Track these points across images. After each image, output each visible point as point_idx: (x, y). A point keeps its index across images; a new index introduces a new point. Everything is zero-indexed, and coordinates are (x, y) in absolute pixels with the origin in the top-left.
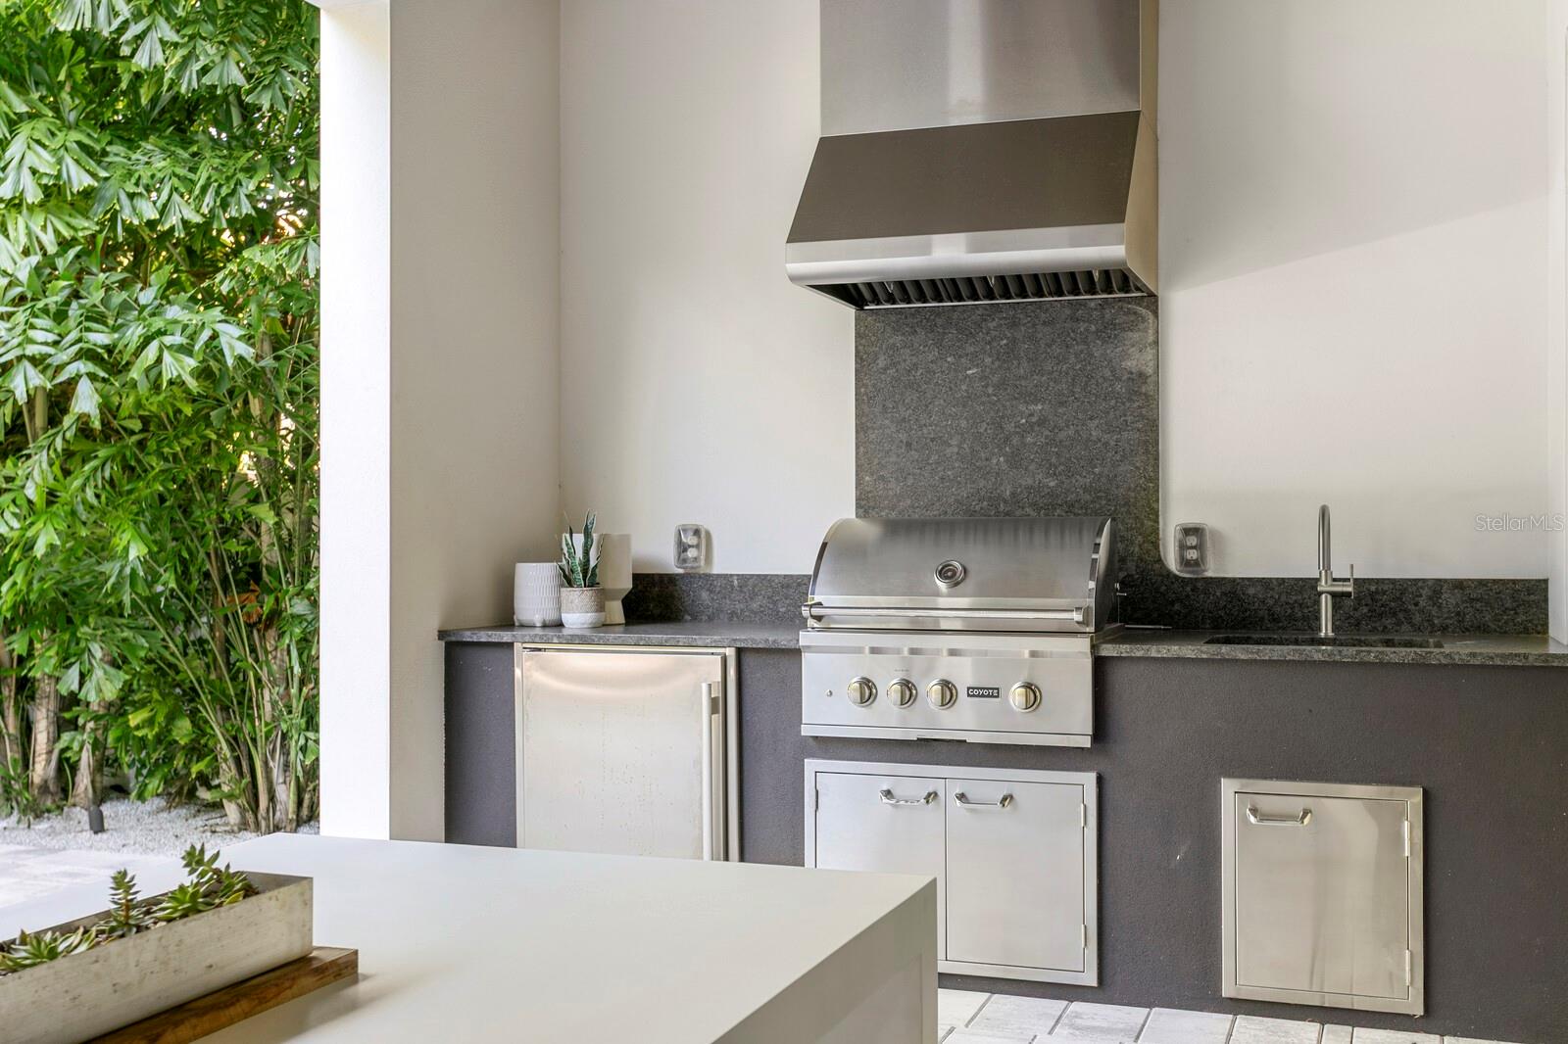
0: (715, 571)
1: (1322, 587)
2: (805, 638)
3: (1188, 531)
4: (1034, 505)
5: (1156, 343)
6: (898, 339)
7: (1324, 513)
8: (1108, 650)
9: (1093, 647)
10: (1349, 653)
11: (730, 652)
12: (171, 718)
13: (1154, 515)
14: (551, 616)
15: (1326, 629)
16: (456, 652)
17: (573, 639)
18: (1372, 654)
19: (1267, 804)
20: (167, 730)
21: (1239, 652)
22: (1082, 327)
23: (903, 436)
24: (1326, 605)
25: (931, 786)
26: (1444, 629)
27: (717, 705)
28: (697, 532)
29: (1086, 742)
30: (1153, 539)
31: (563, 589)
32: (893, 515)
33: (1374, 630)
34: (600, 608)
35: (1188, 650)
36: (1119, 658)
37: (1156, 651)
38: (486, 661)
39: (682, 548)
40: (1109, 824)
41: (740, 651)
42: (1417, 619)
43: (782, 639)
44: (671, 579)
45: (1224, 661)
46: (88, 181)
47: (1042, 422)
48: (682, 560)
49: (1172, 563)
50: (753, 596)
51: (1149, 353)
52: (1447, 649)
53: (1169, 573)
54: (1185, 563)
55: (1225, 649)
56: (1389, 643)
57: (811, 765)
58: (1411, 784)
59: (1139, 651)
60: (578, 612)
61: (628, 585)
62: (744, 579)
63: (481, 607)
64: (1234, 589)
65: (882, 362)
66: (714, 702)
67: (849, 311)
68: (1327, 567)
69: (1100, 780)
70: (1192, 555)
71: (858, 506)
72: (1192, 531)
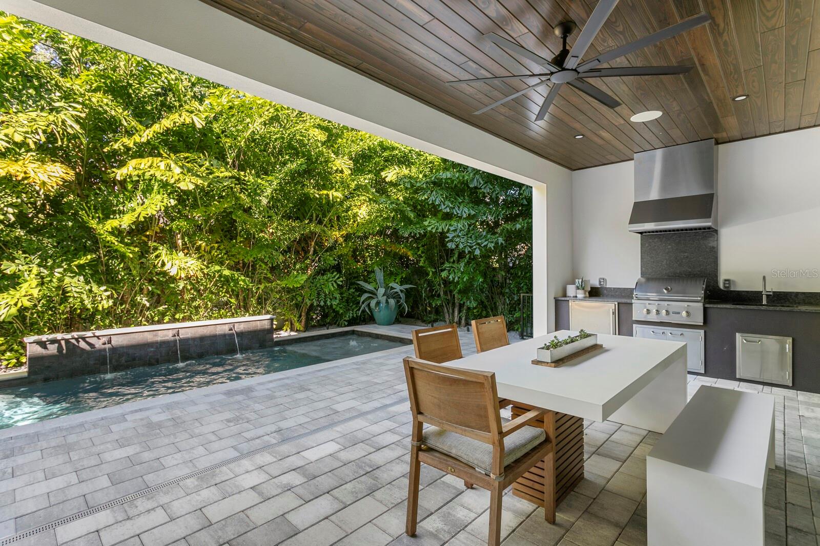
0: (608, 287)
1: (764, 293)
2: (633, 301)
3: (726, 280)
4: (685, 274)
5: (717, 240)
6: (651, 241)
7: (764, 278)
8: (707, 306)
9: (704, 305)
10: (771, 308)
11: (616, 303)
12: (482, 310)
13: (717, 276)
14: (575, 295)
15: (764, 302)
16: (557, 301)
17: (580, 300)
18: (778, 309)
19: (749, 339)
20: (481, 313)
21: (741, 307)
22: (698, 237)
23: (652, 260)
24: (764, 298)
25: (663, 331)
26: (799, 303)
27: (614, 313)
28: (603, 279)
29: (702, 324)
30: (717, 282)
31: (578, 291)
32: (650, 276)
33: (778, 303)
34: (585, 294)
35: (728, 306)
36: (710, 307)
37: (719, 306)
38: (564, 304)
39: (600, 282)
40: (707, 341)
41: (618, 303)
42: (791, 300)
43: (628, 301)
44: (598, 288)
45: (737, 309)
46: (474, 213)
47: (687, 257)
48: (600, 284)
49: (721, 286)
50: (616, 292)
51: (716, 242)
52: (799, 308)
53: (721, 289)
54: (725, 287)
55: (738, 306)
56: (783, 306)
57: (634, 325)
58: (788, 336)
59: (715, 306)
60: (580, 294)
61: (590, 289)
62: (614, 288)
63: (560, 293)
64: (739, 293)
65: (647, 245)
66: (613, 313)
67: (640, 235)
68: (765, 289)
69: (705, 332)
70: (727, 285)
71: (641, 274)
72: (727, 281)
